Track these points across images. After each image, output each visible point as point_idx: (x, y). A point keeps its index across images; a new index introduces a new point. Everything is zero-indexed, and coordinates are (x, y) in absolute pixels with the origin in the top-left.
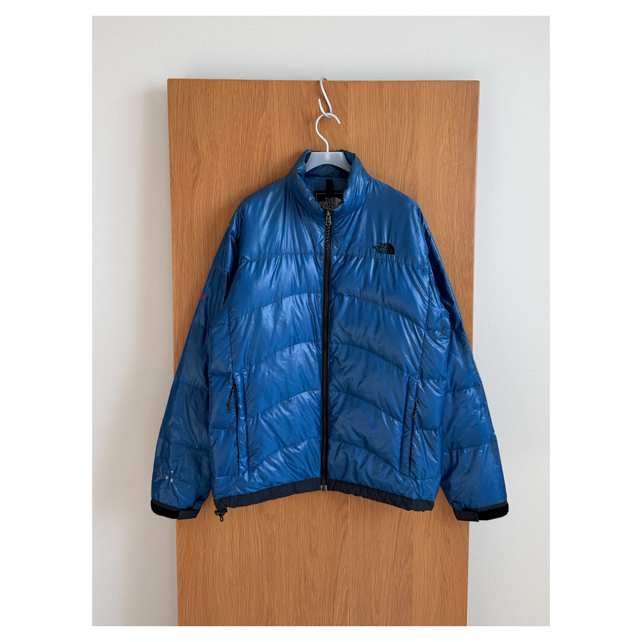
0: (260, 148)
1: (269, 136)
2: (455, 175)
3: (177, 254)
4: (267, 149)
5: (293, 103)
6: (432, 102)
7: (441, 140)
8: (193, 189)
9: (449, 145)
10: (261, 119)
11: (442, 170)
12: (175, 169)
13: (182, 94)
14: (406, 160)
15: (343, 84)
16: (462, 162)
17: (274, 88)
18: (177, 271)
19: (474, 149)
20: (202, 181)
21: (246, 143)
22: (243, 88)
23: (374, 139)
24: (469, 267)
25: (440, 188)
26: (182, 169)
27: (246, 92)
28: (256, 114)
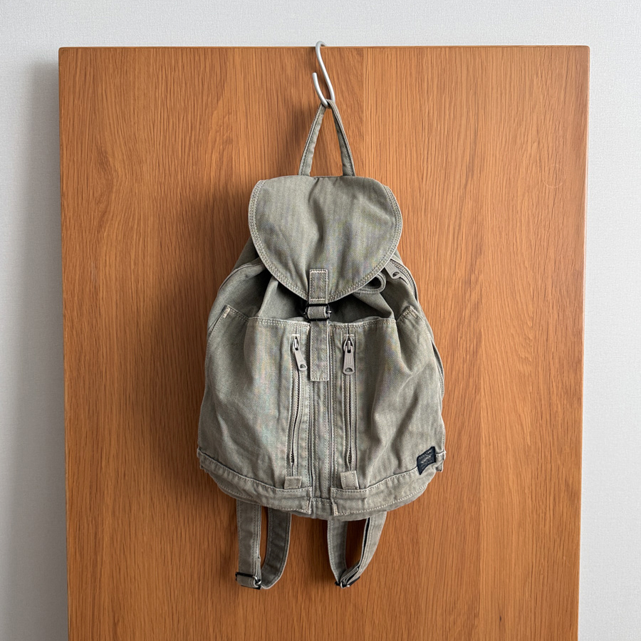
0: (214, 161)
1: (229, 141)
2: (548, 206)
3: (71, 343)
4: (225, 163)
5: (269, 85)
6: (508, 82)
7: (524, 146)
8: (98, 232)
9: (538, 156)
10: (216, 112)
11: (526, 198)
12: (70, 196)
13: (83, 72)
14: (464, 181)
15: (355, 53)
16: (561, 184)
17: (238, 60)
18: (71, 371)
19: (581, 160)
20: (114, 218)
21: (189, 154)
22: (185, 61)
23: (408, 145)
24: (574, 365)
25: (523, 228)
26: (80, 198)
27: (188, 68)
28: (207, 104)
